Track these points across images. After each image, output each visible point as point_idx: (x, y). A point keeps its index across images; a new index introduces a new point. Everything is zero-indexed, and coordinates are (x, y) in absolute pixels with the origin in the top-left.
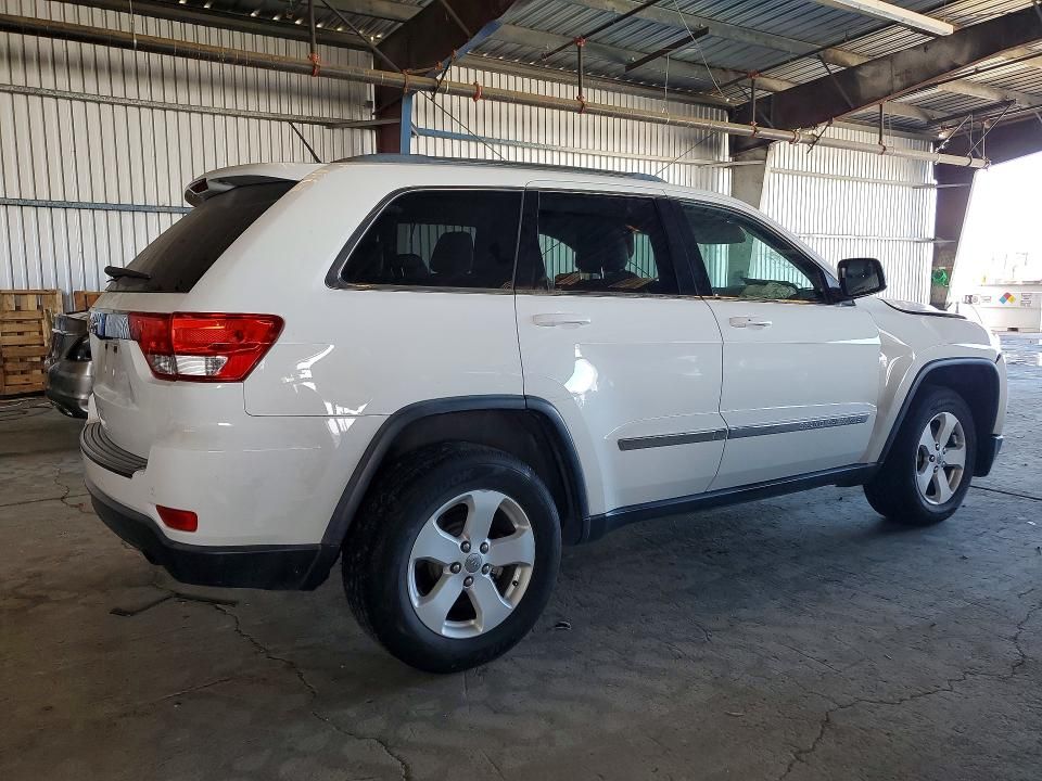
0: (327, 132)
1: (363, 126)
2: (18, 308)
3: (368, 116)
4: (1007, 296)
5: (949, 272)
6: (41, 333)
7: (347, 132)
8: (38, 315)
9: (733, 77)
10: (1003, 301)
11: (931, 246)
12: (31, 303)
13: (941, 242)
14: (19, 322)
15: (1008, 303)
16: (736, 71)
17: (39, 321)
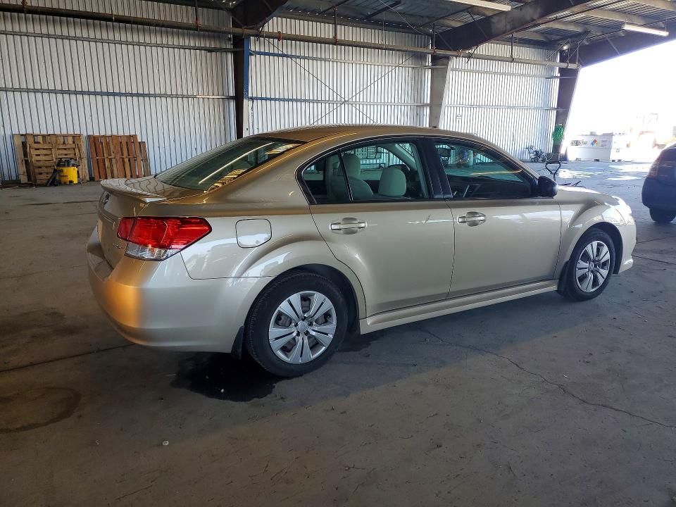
0: (209, 54)
1: (226, 51)
2: (64, 143)
3: (230, 46)
4: (595, 141)
5: (563, 127)
6: (75, 155)
7: (218, 54)
8: (73, 146)
9: (427, 20)
10: (592, 144)
11: (555, 112)
12: (70, 140)
13: (560, 110)
14: (65, 149)
15: (595, 145)
16: (428, 17)
17: (74, 149)
